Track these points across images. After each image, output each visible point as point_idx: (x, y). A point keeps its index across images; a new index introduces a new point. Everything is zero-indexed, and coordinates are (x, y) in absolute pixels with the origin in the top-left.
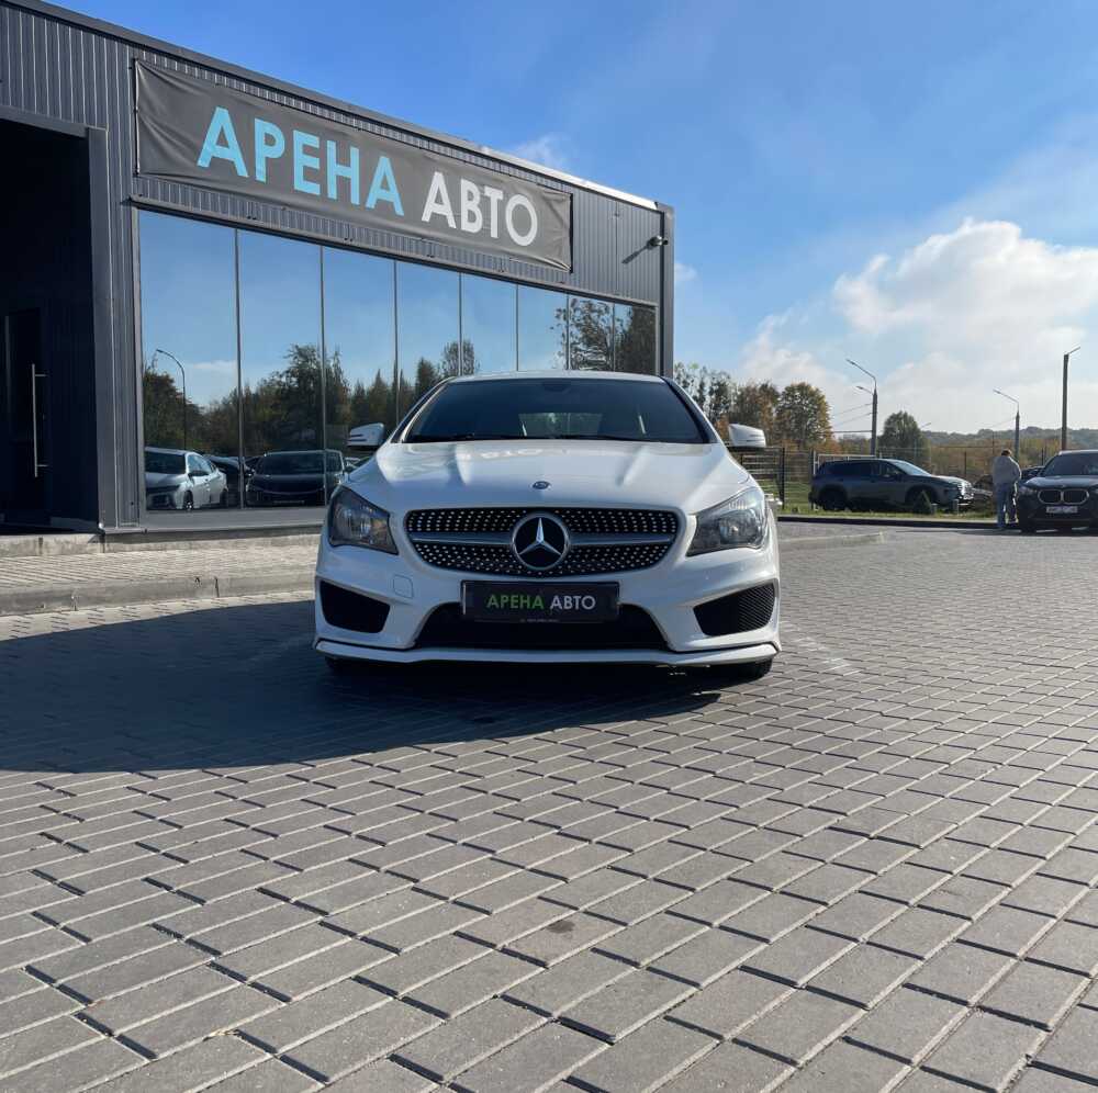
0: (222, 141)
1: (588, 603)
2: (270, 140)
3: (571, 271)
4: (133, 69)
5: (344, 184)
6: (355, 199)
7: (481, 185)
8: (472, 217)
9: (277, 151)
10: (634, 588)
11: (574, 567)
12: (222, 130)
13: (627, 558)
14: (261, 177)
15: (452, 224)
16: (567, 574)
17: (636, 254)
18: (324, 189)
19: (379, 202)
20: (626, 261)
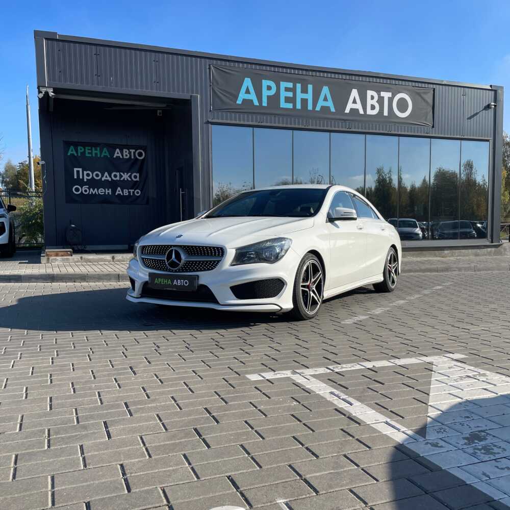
0: (248, 92)
1: (185, 283)
2: (269, 88)
3: (433, 127)
4: (210, 69)
5: (304, 102)
6: (310, 107)
7: (378, 92)
8: (373, 107)
9: (273, 92)
10: (205, 278)
11: (186, 269)
12: (248, 87)
13: (205, 266)
14: (265, 104)
15: (361, 112)
16: (183, 271)
17: (477, 114)
18: (295, 105)
19: (322, 107)
20: (470, 118)
